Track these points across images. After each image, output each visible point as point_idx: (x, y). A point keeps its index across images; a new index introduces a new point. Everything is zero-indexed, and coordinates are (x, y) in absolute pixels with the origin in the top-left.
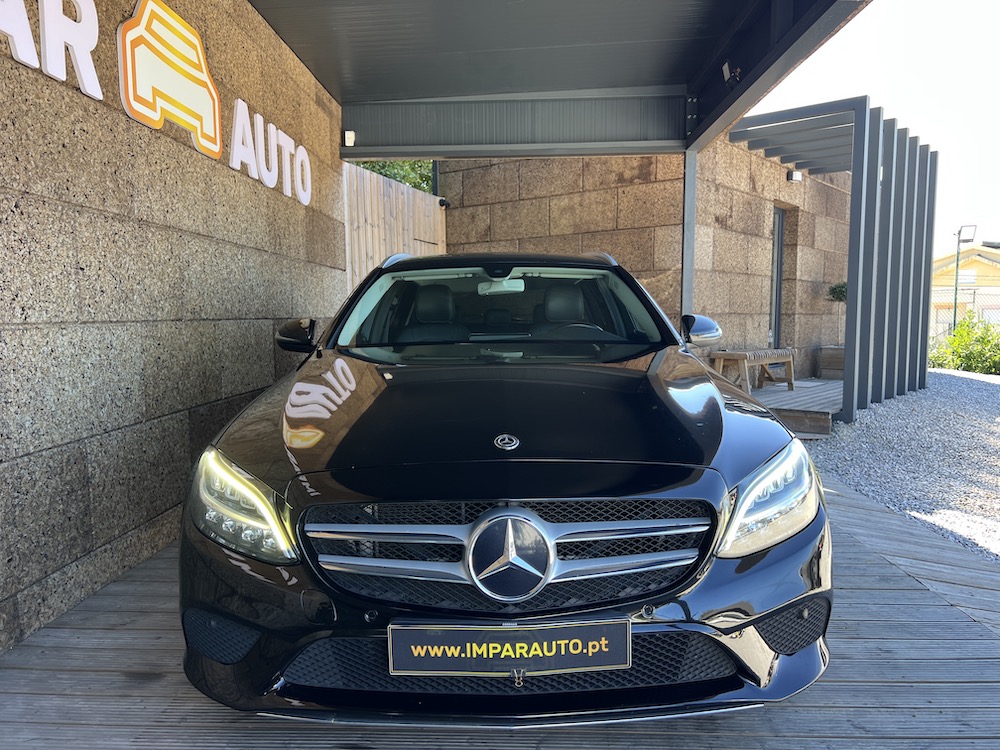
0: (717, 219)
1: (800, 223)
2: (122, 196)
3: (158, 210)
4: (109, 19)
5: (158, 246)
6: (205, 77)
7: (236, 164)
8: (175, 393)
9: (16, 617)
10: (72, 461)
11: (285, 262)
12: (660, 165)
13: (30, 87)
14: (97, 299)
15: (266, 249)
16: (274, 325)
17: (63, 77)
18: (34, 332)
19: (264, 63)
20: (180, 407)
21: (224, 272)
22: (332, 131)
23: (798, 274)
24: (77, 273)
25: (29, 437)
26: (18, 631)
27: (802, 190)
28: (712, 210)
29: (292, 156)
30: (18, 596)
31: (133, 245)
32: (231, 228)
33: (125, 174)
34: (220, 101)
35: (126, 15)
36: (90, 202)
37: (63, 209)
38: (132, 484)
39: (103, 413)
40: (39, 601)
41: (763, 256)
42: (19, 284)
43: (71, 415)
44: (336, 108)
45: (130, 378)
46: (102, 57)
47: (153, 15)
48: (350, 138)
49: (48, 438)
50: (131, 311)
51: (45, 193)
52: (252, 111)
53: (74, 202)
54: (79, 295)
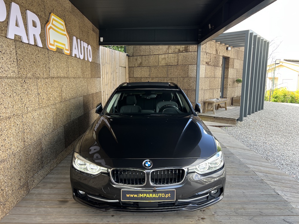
0: (206, 63)
1: (230, 62)
2: (47, 72)
3: (55, 73)
6: (66, 33)
7: (74, 55)
8: (61, 122)
11: (86, 79)
12: (190, 47)
13: (26, 48)
14: (43, 101)
15: (81, 77)
16: (83, 98)
17: (34, 44)
18: (29, 113)
19: (79, 23)
20: (62, 126)
21: (71, 86)
22: (97, 38)
23: (229, 76)
24: (38, 95)
25: (29, 140)
26: (28, 190)
27: (231, 52)
28: (205, 60)
29: (87, 48)
30: (28, 181)
32: (72, 73)
33: (48, 66)
35: (47, 21)
36: (40, 75)
37: (34, 79)
38: (52, 148)
39: (45, 131)
40: (33, 181)
41: (219, 72)
42: (26, 102)
44: (98, 31)
45: (50, 120)
46: (42, 35)
48: (102, 39)
49: (33, 140)
50: (50, 102)
51: (31, 76)
53: (37, 76)
54: (39, 101)
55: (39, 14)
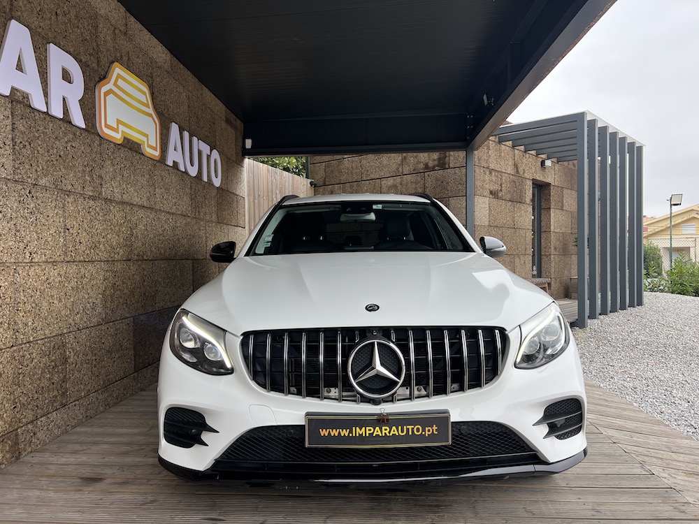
0: (491, 192)
1: (552, 194)
2: (95, 184)
3: (118, 193)
4: (91, 80)
5: (117, 214)
6: (151, 111)
7: (170, 163)
8: (125, 307)
9: (17, 443)
10: (56, 347)
11: (202, 223)
12: (452, 158)
13: (40, 123)
14: (77, 247)
15: (189, 215)
16: (193, 263)
17: (61, 116)
18: (37, 267)
19: (191, 99)
20: (128, 315)
21: (160, 230)
22: (236, 139)
23: (552, 228)
24: (65, 232)
25: (30, 331)
26: (17, 452)
27: (553, 172)
28: (487, 186)
29: (209, 157)
30: (19, 430)
31: (101, 214)
32: (165, 202)
33: (97, 172)
34: (161, 124)
35: (102, 77)
36: (75, 189)
37: (58, 193)
38: (94, 363)
39: (77, 318)
40: (32, 434)
41: (526, 216)
42: (29, 239)
43: (57, 319)
44: (239, 124)
45: (95, 297)
46: (86, 103)
47: (119, 76)
48: (249, 144)
49: (42, 332)
50: (98, 254)
51: (47, 184)
52: (181, 130)
53: (65, 189)
54: (65, 245)
55: (82, 58)
